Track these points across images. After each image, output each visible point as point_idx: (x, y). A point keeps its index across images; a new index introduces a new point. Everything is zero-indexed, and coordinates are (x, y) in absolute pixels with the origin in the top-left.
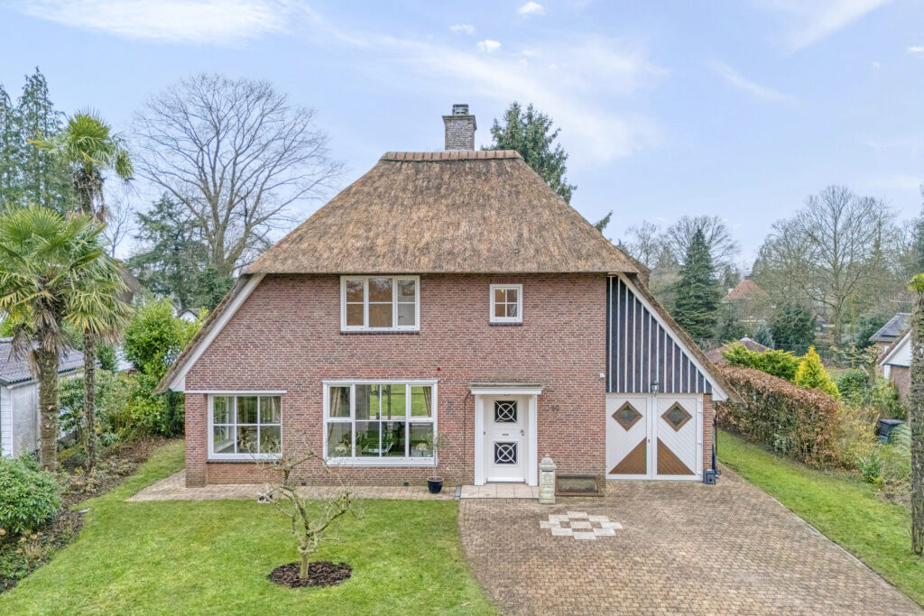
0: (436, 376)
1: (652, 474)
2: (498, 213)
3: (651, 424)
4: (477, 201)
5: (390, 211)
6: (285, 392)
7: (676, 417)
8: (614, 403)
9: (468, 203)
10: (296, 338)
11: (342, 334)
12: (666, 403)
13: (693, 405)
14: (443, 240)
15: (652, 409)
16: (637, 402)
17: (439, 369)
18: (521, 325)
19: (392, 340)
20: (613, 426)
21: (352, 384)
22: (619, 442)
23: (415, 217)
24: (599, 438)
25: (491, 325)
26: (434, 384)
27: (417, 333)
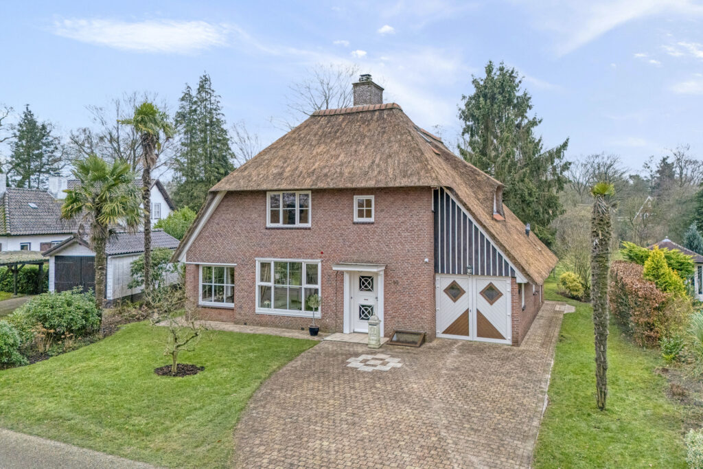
0: (321, 257)
1: (473, 336)
2: (366, 147)
3: (472, 299)
4: (357, 139)
5: (301, 150)
6: (236, 264)
7: (491, 294)
8: (443, 282)
9: (351, 142)
10: (242, 231)
11: (266, 228)
12: (483, 283)
13: (504, 285)
14: (325, 167)
15: (473, 287)
16: (462, 282)
17: (322, 253)
18: (373, 223)
19: (295, 233)
20: (443, 299)
21: (272, 260)
22: (448, 311)
23: (314, 152)
24: (426, 306)
25: (354, 223)
26: (318, 262)
27: (309, 229)
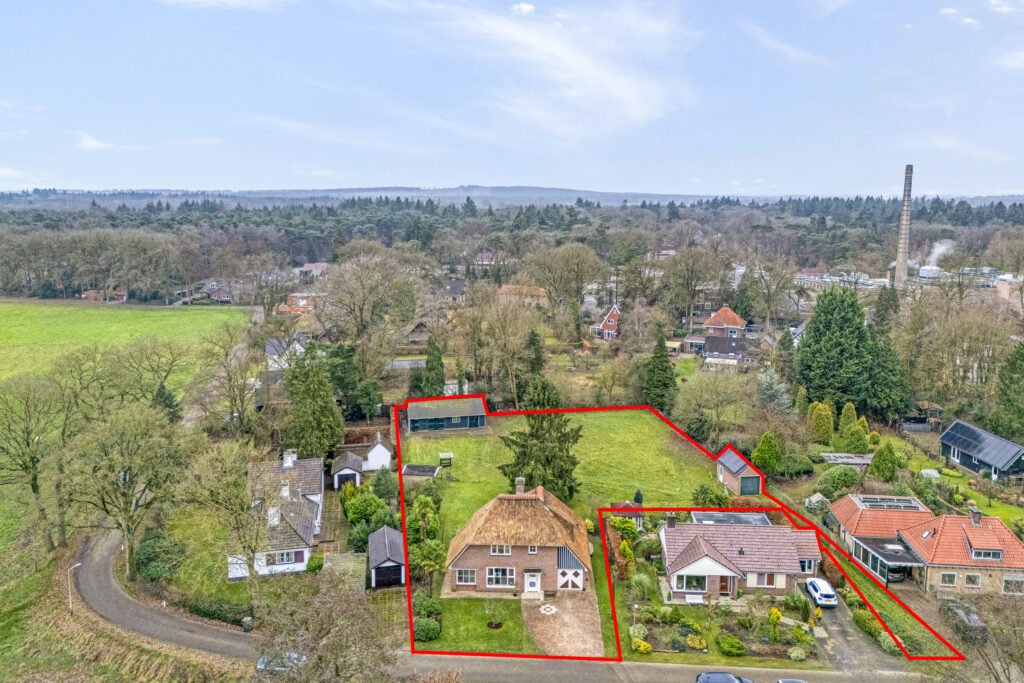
1: (570, 588)
3: (570, 576)
5: (502, 521)
6: (476, 569)
7: (576, 574)
8: (560, 571)
10: (479, 556)
11: (491, 555)
12: (573, 571)
13: (580, 572)
15: (570, 573)
16: (567, 571)
17: (516, 565)
18: (536, 554)
19: (504, 557)
20: (560, 577)
21: (494, 568)
22: (561, 580)
23: (509, 524)
24: (556, 582)
25: (529, 554)
26: (514, 568)
27: (510, 556)
